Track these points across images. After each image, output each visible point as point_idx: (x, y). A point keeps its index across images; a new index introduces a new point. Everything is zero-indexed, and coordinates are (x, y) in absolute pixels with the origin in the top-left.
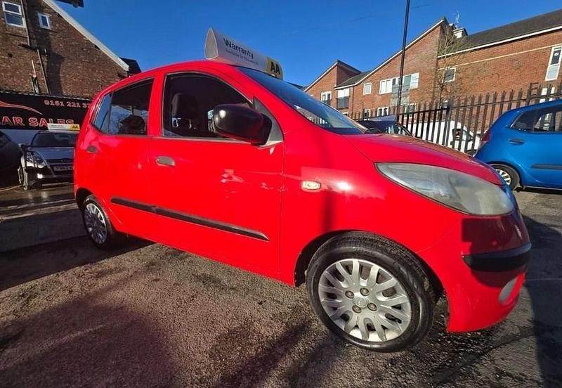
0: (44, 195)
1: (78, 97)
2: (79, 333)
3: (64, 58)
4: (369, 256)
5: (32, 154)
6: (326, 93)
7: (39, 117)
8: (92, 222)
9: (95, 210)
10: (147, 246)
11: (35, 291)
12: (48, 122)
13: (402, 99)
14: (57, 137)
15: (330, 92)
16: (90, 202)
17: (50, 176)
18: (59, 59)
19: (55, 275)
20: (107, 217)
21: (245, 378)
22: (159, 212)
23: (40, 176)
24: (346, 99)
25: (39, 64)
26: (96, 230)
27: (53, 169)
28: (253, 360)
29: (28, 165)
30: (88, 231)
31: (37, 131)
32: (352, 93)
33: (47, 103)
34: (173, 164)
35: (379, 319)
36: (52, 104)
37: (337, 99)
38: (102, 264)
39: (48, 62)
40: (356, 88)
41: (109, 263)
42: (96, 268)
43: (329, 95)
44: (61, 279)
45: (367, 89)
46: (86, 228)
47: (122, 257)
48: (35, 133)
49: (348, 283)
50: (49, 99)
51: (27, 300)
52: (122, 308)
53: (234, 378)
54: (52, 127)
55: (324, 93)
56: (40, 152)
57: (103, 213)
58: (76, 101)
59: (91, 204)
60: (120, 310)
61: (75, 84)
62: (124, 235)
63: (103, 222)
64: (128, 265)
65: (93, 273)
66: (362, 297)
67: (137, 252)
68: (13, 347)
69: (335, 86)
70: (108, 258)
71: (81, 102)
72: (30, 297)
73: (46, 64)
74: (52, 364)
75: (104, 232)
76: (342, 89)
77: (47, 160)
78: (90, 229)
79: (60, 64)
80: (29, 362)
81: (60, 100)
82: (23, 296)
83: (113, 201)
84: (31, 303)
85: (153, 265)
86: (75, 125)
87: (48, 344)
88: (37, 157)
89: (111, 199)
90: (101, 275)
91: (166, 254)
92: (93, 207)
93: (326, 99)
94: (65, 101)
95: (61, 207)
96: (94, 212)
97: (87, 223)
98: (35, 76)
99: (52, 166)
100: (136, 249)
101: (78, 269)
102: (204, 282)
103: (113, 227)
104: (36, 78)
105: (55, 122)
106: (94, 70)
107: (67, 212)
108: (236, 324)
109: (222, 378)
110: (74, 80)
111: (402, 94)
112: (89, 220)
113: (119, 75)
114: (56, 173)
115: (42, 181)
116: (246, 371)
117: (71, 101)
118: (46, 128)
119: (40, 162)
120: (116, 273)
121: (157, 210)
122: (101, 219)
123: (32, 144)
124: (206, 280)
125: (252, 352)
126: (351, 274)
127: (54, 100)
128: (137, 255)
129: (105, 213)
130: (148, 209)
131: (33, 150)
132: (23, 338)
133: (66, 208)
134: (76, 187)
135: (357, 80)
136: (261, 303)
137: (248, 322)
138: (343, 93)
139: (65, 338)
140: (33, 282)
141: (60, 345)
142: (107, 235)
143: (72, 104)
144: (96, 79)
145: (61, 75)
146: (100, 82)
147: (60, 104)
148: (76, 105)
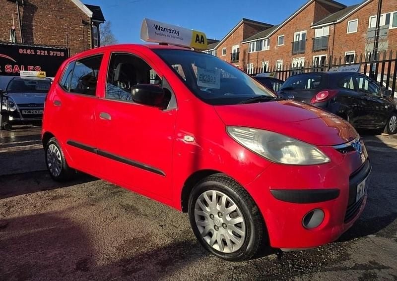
0: (12, 135)
1: (46, 46)
2: (40, 229)
3: (37, 8)
4: (221, 188)
5: (7, 99)
6: (301, 33)
7: (13, 64)
8: (52, 159)
9: (55, 149)
10: (90, 181)
11: (13, 204)
12: (21, 70)
13: (379, 44)
14: (26, 83)
15: (305, 31)
16: (52, 143)
17: (18, 119)
18: (34, 8)
19: (25, 195)
20: (63, 155)
21: (135, 261)
22: (99, 153)
23: (11, 119)
24: (325, 39)
25: (17, 14)
26: (54, 165)
27: (21, 112)
28: (143, 255)
29: (3, 109)
30: (48, 166)
31: (12, 77)
32: (333, 32)
33: (21, 51)
34: (110, 119)
35: (228, 235)
36: (25, 52)
37: (314, 39)
38: (56, 191)
39: (24, 12)
40: (337, 25)
41: (61, 191)
42: (52, 193)
43: (304, 35)
44: (28, 198)
45: (353, 27)
46: (47, 163)
47: (71, 188)
48: (10, 80)
49: (210, 208)
50: (23, 48)
51: (9, 208)
52: (67, 219)
53: (128, 260)
54: (24, 74)
55: (297, 33)
56: (13, 97)
57: (60, 152)
58: (44, 49)
59: (53, 145)
60: (66, 220)
61: (45, 31)
62: (74, 170)
63: (60, 159)
64: (74, 193)
65: (50, 196)
66: (218, 218)
67: (82, 185)
68: (3, 231)
69: (312, 24)
70: (61, 188)
71: (48, 50)
72: (10, 207)
73: (22, 14)
74: (25, 242)
75: (60, 167)
76: (321, 27)
77: (18, 105)
78: (50, 165)
79: (33, 13)
80: (12, 239)
81: (31, 48)
82: (6, 205)
83: (68, 143)
84: (11, 210)
85: (92, 195)
86: (42, 72)
87: (23, 232)
88: (10, 102)
89: (67, 141)
90: (55, 198)
91: (103, 189)
92: (54, 147)
93: (301, 39)
94: (35, 49)
95: (27, 146)
96: (54, 151)
97: (48, 160)
98: (13, 28)
99: (21, 110)
100: (81, 183)
101: (39, 193)
102: (126, 209)
103: (66, 164)
104: (14, 30)
105: (26, 69)
106: (61, 18)
107: (32, 151)
108: (140, 235)
109: (121, 260)
110: (44, 27)
111: (379, 38)
112: (50, 157)
113: (83, 22)
114: (24, 116)
115: (13, 123)
116: (137, 259)
117: (41, 49)
118: (19, 74)
119: (12, 106)
120: (66, 198)
121: (97, 151)
122: (59, 157)
123: (7, 90)
124: (128, 208)
125: (145, 250)
126: (212, 201)
127: (27, 48)
128: (82, 187)
129: (62, 152)
130: (91, 150)
131: (8, 95)
132: (8, 228)
133: (31, 147)
134: (44, 131)
135: (340, 17)
136: (162, 226)
137: (149, 235)
138: (322, 32)
139: (32, 231)
140: (11, 199)
141: (29, 233)
142: (62, 170)
143: (41, 53)
144: (63, 26)
145: (33, 24)
146: (66, 29)
147: (31, 52)
148: (44, 53)
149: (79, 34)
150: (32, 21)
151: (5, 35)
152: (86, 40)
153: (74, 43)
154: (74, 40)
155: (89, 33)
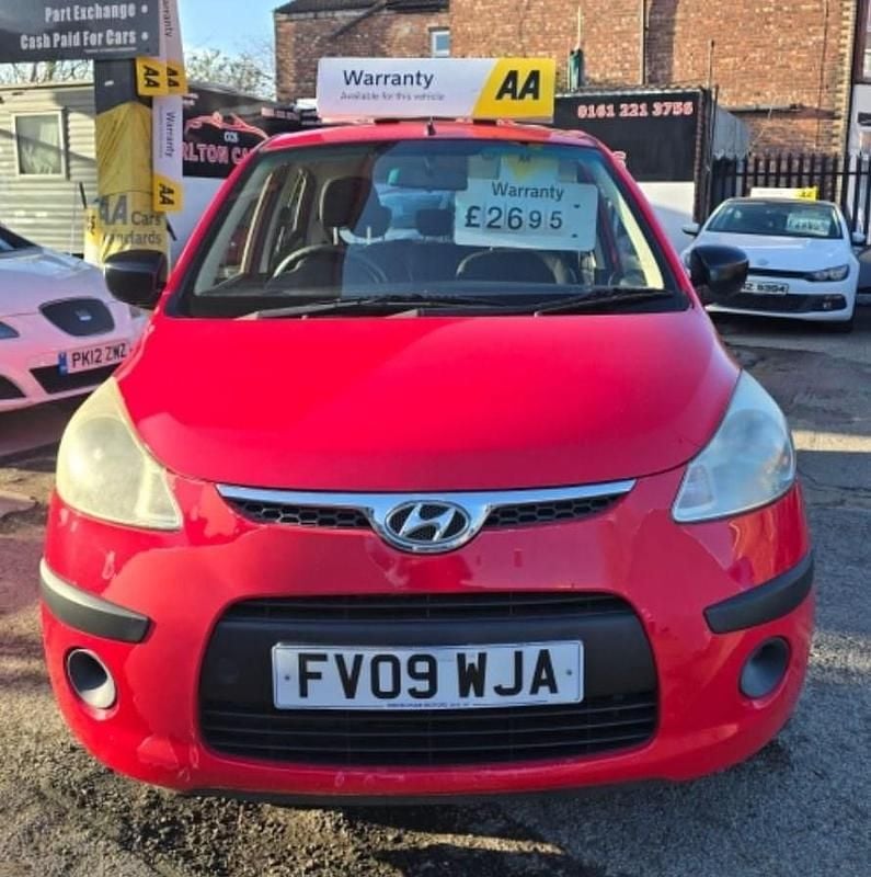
33: (582, 112)
36: (591, 115)
50: (587, 101)
81: (603, 101)
98: (576, 47)
127: (597, 103)
143: (630, 110)
144: (761, 7)
145: (679, 16)
146: (770, 14)
147: (607, 111)
148: (640, 110)
149: (810, 25)
150: (674, 11)
151: (604, 63)
152: (834, 41)
153: (790, 58)
154: (791, 50)
155: (845, 14)
